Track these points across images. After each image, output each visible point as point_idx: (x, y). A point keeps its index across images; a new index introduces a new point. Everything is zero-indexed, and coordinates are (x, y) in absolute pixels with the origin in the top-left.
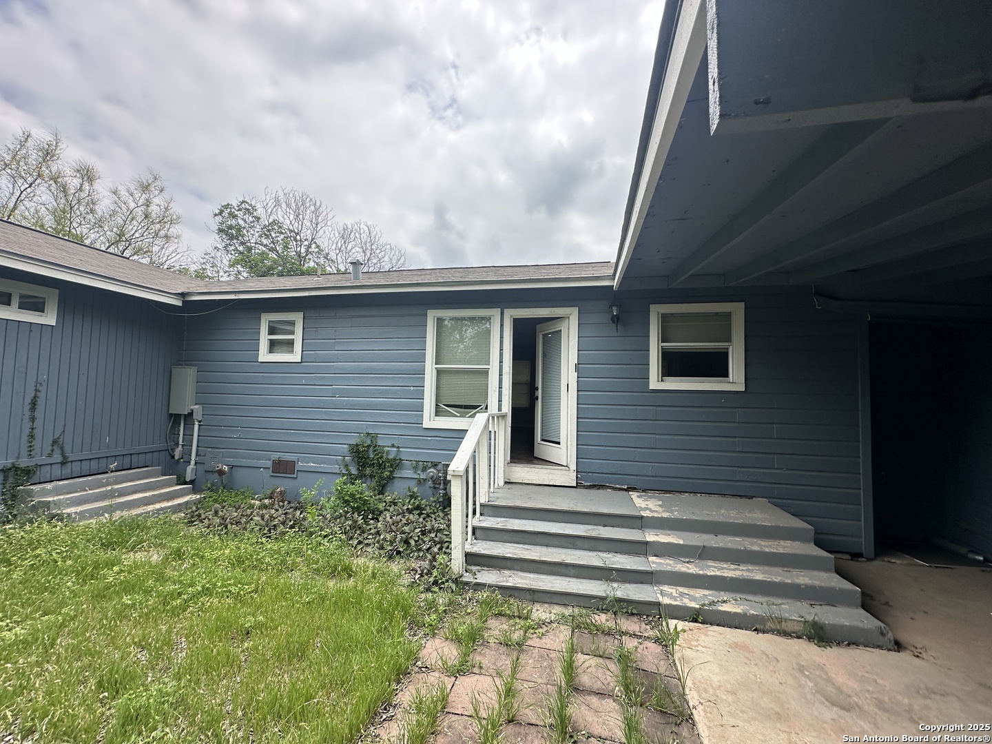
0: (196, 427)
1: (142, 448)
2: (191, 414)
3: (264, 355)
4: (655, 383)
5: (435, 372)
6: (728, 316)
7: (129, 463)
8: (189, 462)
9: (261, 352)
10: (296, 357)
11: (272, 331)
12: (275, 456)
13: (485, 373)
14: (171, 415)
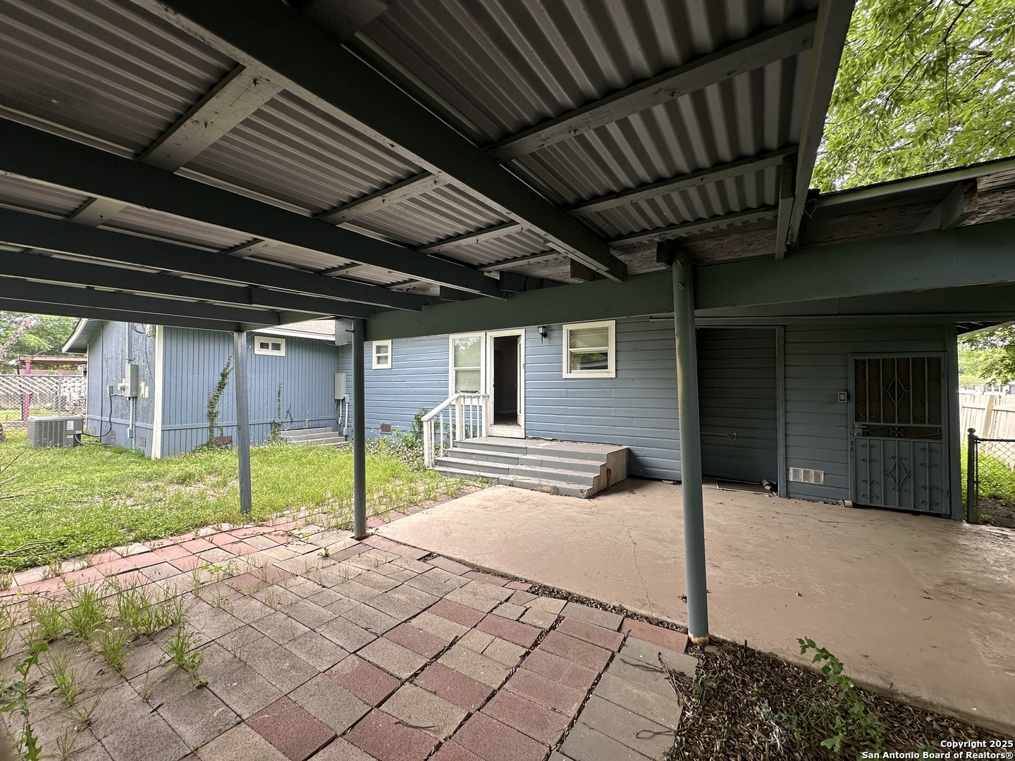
0: (347, 406)
1: (323, 417)
2: (344, 399)
3: (375, 366)
4: (565, 375)
5: (454, 372)
6: (606, 329)
7: (316, 424)
8: (344, 426)
9: (373, 364)
10: (388, 366)
11: (378, 352)
12: (382, 422)
13: (479, 371)
14: (336, 400)
